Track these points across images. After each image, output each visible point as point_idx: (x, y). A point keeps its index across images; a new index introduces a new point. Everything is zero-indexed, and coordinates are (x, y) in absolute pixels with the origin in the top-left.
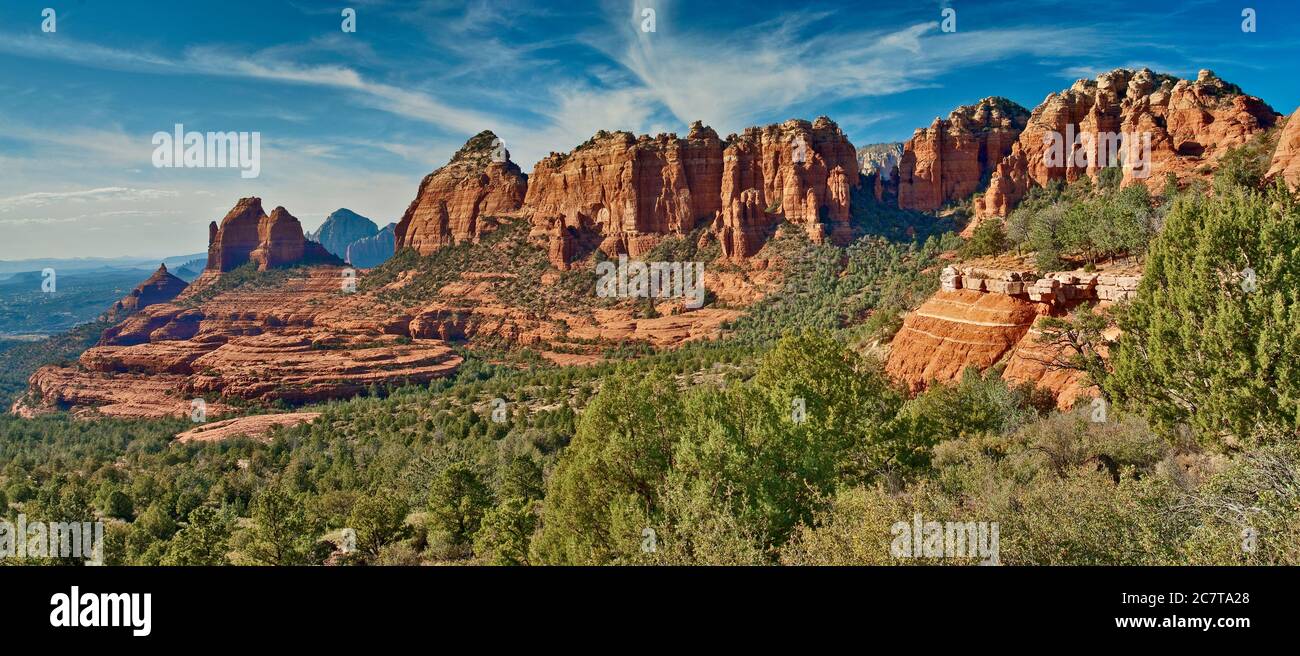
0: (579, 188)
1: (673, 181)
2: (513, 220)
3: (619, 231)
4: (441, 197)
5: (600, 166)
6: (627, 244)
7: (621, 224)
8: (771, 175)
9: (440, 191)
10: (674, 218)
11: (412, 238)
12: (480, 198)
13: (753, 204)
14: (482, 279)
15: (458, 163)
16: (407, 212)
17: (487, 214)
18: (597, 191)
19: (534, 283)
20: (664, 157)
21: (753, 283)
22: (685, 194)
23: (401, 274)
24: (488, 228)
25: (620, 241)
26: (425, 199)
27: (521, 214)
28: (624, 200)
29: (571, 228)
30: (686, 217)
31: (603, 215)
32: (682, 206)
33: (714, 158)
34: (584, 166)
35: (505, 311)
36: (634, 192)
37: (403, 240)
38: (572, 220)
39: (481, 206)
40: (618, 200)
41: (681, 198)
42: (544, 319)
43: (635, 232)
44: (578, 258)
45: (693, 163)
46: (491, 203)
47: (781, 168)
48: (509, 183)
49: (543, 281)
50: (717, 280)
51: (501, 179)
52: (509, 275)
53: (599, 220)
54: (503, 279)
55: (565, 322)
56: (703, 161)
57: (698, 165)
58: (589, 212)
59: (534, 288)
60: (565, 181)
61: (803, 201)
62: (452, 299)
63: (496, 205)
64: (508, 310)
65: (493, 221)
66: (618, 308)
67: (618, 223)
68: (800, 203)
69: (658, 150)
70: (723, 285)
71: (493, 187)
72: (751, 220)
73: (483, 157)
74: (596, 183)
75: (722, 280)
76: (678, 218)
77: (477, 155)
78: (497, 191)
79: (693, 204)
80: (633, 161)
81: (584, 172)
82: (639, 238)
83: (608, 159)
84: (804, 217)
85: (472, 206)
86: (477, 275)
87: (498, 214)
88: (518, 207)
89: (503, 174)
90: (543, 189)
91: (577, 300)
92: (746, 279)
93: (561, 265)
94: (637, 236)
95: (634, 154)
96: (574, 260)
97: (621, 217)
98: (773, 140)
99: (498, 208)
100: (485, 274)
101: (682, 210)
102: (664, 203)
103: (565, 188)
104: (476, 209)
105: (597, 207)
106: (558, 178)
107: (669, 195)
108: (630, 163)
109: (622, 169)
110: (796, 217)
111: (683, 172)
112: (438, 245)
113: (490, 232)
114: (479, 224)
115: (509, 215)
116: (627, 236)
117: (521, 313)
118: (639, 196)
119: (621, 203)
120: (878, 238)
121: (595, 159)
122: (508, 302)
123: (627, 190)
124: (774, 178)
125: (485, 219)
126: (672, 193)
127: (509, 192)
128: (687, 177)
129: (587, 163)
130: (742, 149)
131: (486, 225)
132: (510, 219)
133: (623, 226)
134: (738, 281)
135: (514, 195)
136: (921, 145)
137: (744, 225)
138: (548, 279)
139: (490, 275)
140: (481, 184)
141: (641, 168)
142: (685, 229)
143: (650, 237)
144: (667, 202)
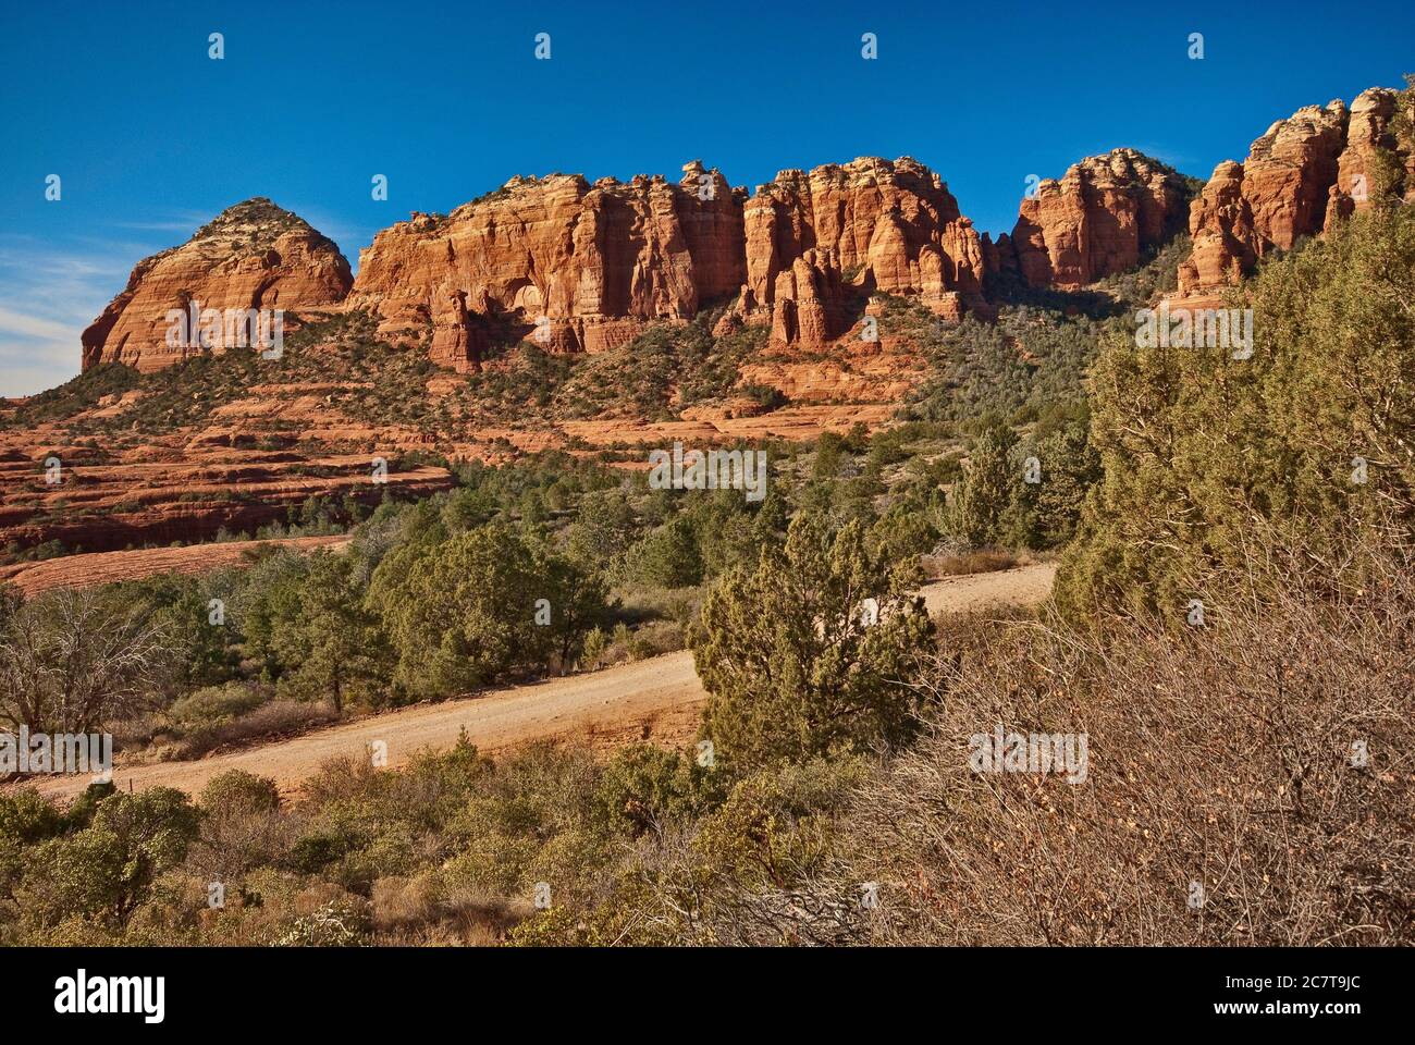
0: (482, 257)
1: (663, 242)
2: (330, 316)
3: (566, 315)
4: (181, 285)
5: (523, 223)
6: (582, 333)
7: (570, 306)
8: (833, 234)
9: (179, 278)
10: (666, 296)
11: (119, 350)
12: (264, 286)
13: (828, 268)
14: (305, 393)
15: (210, 239)
16: (109, 309)
17: (280, 308)
18: (520, 260)
19: (415, 393)
20: (647, 209)
21: (862, 374)
22: (683, 261)
23: (108, 399)
25: (570, 330)
26: (145, 290)
27: (346, 307)
28: (579, 269)
29: (472, 314)
30: (687, 294)
31: (530, 296)
32: (679, 278)
33: (726, 213)
34: (492, 225)
35: (372, 432)
36: (597, 257)
37: (99, 352)
38: (474, 303)
39: (266, 296)
40: (565, 269)
41: (679, 267)
42: (460, 438)
43: (598, 316)
44: (494, 356)
45: (694, 218)
46: (286, 295)
47: (848, 225)
48: (319, 264)
49: (431, 390)
50: (781, 373)
51: (305, 256)
52: (353, 385)
53: (518, 303)
54: (345, 391)
55: (507, 442)
56: (711, 217)
57: (703, 222)
58: (501, 292)
59: (418, 401)
60: (450, 249)
61: (912, 262)
62: (250, 420)
63: (297, 294)
64: (378, 430)
65: (291, 318)
66: (608, 418)
67: (565, 304)
68: (908, 265)
69: (635, 198)
70: (793, 381)
71: (288, 269)
73: (259, 230)
74: (515, 248)
75: (790, 375)
76: (672, 295)
77: (248, 228)
78: (299, 276)
79: (693, 276)
80: (595, 212)
81: (492, 234)
82: (607, 325)
83: (541, 213)
84: (915, 286)
85: (250, 295)
86: (288, 388)
87: (298, 309)
88: (339, 298)
89: (309, 250)
90: (398, 267)
91: (514, 412)
92: (847, 368)
93: (463, 366)
94: (602, 321)
95: (597, 201)
96: (487, 358)
97: (570, 294)
98: (835, 184)
99: (299, 300)
100: (303, 386)
101: (679, 285)
102: (649, 273)
103: (451, 260)
104: (257, 301)
105: (515, 285)
106: (438, 246)
107: (655, 262)
108: (591, 214)
109: (574, 224)
110: (901, 287)
111: (679, 231)
112: (180, 356)
113: (286, 334)
115: (321, 309)
116: (581, 322)
117: (407, 434)
118: (605, 262)
119: (572, 273)
120: (1038, 316)
121: (515, 214)
122: (372, 420)
123: (584, 255)
124: (838, 238)
126: (661, 260)
127: (321, 276)
128: (685, 236)
129: (498, 219)
130: (780, 198)
132: (324, 315)
133: (574, 308)
134: (831, 373)
135: (330, 281)
136: (1052, 202)
137: (819, 295)
138: (438, 386)
139: (314, 386)
140: (266, 266)
141: (608, 223)
142: (685, 311)
143: (624, 322)
144: (654, 273)
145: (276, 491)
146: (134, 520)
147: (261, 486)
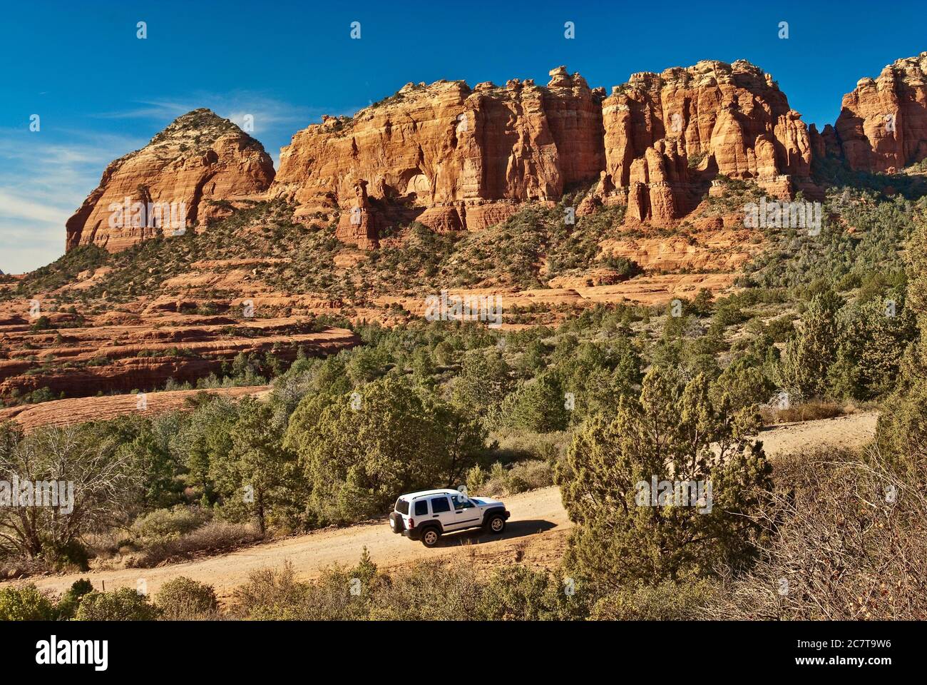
0: (380, 152)
1: (533, 136)
2: (256, 203)
3: (451, 198)
4: (141, 181)
5: (415, 123)
6: (464, 214)
7: (454, 191)
9: (139, 176)
10: (536, 181)
11: (93, 234)
12: (205, 180)
13: (675, 155)
14: (235, 267)
15: (163, 143)
16: (86, 202)
17: (216, 197)
18: (412, 153)
19: (325, 266)
20: (519, 108)
21: (706, 247)
22: (551, 151)
23: (85, 274)
24: (219, 214)
25: (454, 212)
26: (113, 186)
27: (269, 196)
28: (462, 160)
29: (372, 198)
30: (553, 179)
31: (420, 183)
32: (547, 166)
33: (587, 111)
34: (389, 124)
35: (289, 299)
36: (477, 150)
37: (79, 236)
38: (374, 191)
39: (206, 188)
40: (450, 160)
41: (546, 157)
42: (362, 304)
43: (478, 200)
44: (390, 234)
45: (559, 115)
46: (221, 186)
47: (693, 118)
48: (249, 160)
49: (338, 264)
50: (636, 247)
51: (237, 154)
52: (274, 260)
53: (410, 189)
54: (268, 265)
55: (401, 307)
56: (574, 113)
57: (567, 118)
58: (396, 180)
59: (327, 273)
60: (354, 146)
61: (748, 150)
62: (192, 290)
63: (229, 186)
64: (293, 298)
65: (225, 205)
66: (486, 286)
67: (449, 190)
68: (745, 153)
69: (509, 99)
70: (646, 253)
71: (224, 166)
72: (675, 175)
73: (202, 135)
74: (408, 143)
75: (643, 248)
76: (541, 181)
77: (193, 133)
78: (232, 170)
79: (560, 164)
80: (475, 111)
81: (389, 132)
82: (485, 207)
83: (429, 113)
84: (751, 170)
85: (193, 189)
86: (222, 263)
87: (231, 198)
88: (263, 188)
89: (240, 149)
90: (311, 161)
91: (407, 282)
92: (693, 242)
93: (364, 243)
94: (481, 204)
95: (477, 102)
96: (385, 236)
97: (454, 181)
98: (681, 85)
99: (232, 190)
100: (234, 261)
101: (547, 172)
102: (521, 162)
103: (355, 155)
104: (198, 193)
105: (408, 175)
106: (344, 143)
107: (527, 153)
108: (472, 113)
109: (456, 123)
110: (739, 171)
111: (547, 126)
112: (138, 238)
113: (221, 219)
114: (203, 210)
115: (249, 198)
116: (463, 204)
117: (318, 301)
118: (484, 154)
119: (455, 163)
120: (859, 196)
121: (408, 115)
122: (289, 289)
123: (466, 147)
124: (684, 130)
125: (213, 203)
126: (531, 151)
127: (249, 170)
128: (552, 131)
129: (394, 120)
130: (633, 97)
131: (216, 211)
132: (251, 202)
133: (458, 193)
134: (679, 246)
135: (256, 174)
136: (870, 97)
137: (668, 179)
138: (344, 260)
139: (243, 261)
140: (206, 163)
141: (486, 120)
142: (553, 194)
143: (500, 204)
144: (526, 162)
145: (212, 349)
146: (104, 371)
147: (201, 344)
